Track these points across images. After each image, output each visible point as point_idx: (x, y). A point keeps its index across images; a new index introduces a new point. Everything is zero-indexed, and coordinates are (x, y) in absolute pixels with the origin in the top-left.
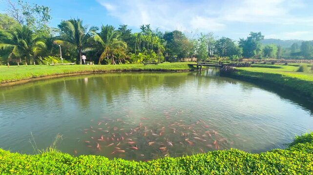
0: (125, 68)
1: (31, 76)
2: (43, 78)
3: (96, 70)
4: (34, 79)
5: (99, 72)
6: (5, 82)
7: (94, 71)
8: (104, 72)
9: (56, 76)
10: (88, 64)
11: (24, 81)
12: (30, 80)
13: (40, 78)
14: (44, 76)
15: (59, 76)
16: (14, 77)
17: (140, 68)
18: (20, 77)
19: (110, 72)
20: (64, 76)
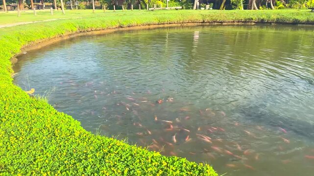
0: (264, 17)
1: (118, 25)
2: (131, 28)
3: (207, 19)
4: (121, 29)
5: (213, 23)
6: (90, 30)
7: (204, 22)
8: (221, 23)
9: (147, 27)
10: (203, 9)
11: (109, 31)
12: (117, 30)
13: (128, 29)
14: (132, 26)
15: (151, 27)
16: (99, 25)
17: (297, 17)
18: (105, 25)
19: (232, 24)
20: (159, 28)
